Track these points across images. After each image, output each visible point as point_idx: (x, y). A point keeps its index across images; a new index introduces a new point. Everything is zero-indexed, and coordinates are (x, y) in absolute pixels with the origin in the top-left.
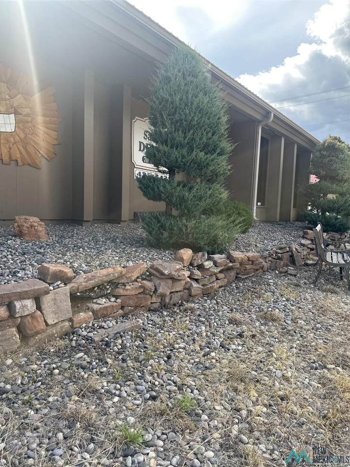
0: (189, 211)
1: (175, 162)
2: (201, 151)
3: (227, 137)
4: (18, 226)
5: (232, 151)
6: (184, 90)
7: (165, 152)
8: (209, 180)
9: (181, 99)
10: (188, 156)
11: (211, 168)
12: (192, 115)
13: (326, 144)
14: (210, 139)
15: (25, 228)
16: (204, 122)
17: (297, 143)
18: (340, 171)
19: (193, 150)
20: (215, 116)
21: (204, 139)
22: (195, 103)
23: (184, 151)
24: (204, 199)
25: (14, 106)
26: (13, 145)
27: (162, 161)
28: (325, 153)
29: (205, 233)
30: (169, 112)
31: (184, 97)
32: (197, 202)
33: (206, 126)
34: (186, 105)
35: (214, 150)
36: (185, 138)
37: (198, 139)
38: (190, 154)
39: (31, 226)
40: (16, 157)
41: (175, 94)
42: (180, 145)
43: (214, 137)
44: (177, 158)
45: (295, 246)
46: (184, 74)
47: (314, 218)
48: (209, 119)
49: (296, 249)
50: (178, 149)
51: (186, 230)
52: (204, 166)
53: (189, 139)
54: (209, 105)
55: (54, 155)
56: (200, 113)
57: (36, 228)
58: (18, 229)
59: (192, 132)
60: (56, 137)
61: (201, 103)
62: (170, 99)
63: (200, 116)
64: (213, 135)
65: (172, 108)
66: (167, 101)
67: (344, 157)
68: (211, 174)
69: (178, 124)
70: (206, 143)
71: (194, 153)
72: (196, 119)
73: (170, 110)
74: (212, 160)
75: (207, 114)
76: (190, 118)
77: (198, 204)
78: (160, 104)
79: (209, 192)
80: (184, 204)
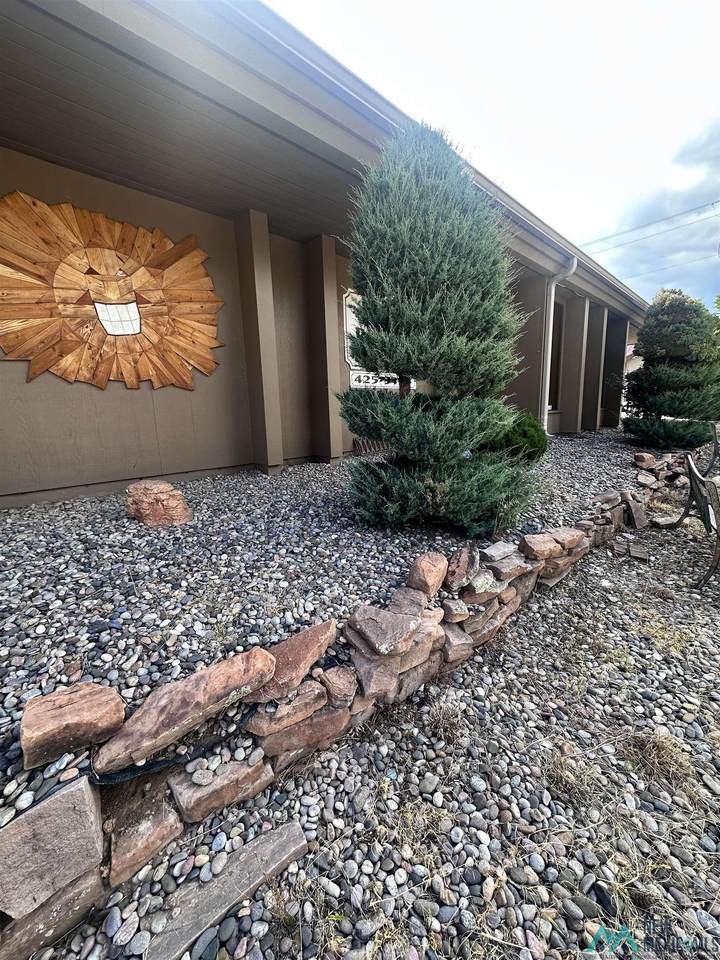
0: (437, 459)
1: (405, 362)
2: (458, 336)
3: (514, 301)
4: (135, 502)
5: (523, 329)
6: (418, 208)
7: (383, 343)
8: (477, 394)
9: (412, 229)
10: (432, 348)
11: (482, 369)
12: (438, 259)
13: (667, 303)
14: (477, 307)
15: (145, 505)
16: (463, 272)
17: (608, 306)
18: (693, 347)
19: (442, 335)
20: (486, 257)
21: (466, 308)
22: (444, 232)
23: (424, 337)
24: (468, 434)
25: (134, 288)
26: (140, 355)
27: (379, 362)
28: (665, 318)
29: (472, 501)
30: (388, 260)
31: (419, 224)
32: (454, 441)
33: (469, 281)
34: (424, 239)
35: (487, 330)
36: (424, 310)
37: (451, 310)
38: (437, 344)
39: (157, 501)
40: (149, 376)
41: (400, 220)
42: (415, 328)
43: (486, 303)
44: (409, 354)
45: (629, 491)
46: (417, 174)
47: (644, 428)
48: (473, 265)
49: (634, 497)
50: (411, 334)
51: (434, 497)
52: (468, 366)
53: (432, 313)
54: (474, 235)
55: (214, 366)
56: (454, 252)
57: (165, 503)
58: (135, 506)
59: (438, 295)
60: (215, 336)
61: (456, 231)
62: (389, 231)
63: (454, 260)
64: (483, 299)
65: (395, 251)
66: (383, 236)
67: (702, 322)
68: (482, 380)
69: (410, 282)
70: (470, 317)
71: (445, 340)
72: (446, 266)
73: (391, 255)
74: (484, 352)
75: (469, 254)
76: (434, 267)
77: (456, 445)
78: (370, 244)
79: (479, 420)
80: (427, 446)
